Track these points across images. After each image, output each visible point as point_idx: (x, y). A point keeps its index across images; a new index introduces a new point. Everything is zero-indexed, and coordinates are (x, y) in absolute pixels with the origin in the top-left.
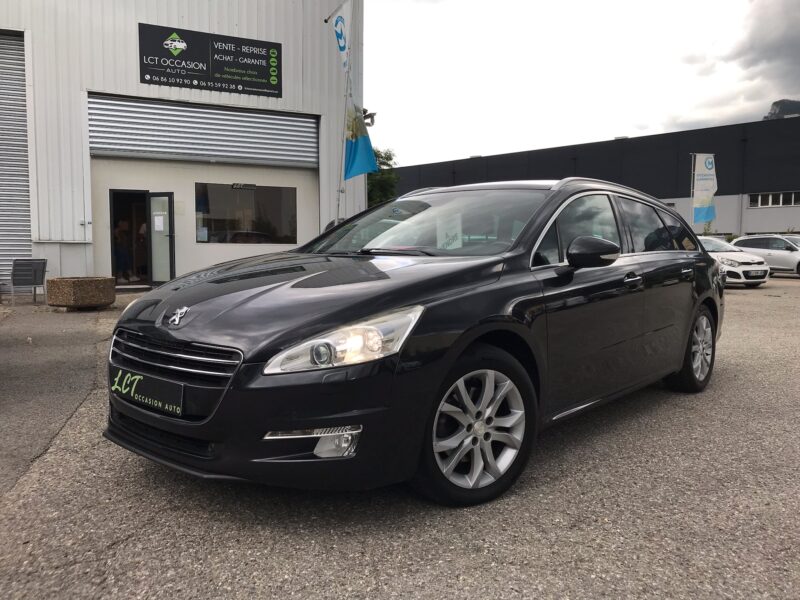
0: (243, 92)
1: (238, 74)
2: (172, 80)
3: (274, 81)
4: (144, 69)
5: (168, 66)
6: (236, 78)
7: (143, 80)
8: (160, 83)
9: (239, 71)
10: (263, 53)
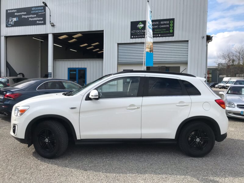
0: (161, 36)
1: (159, 31)
2: (139, 36)
3: (171, 31)
4: (132, 34)
5: (138, 33)
6: (159, 32)
7: (131, 38)
8: (136, 38)
9: (160, 30)
10: (168, 22)
